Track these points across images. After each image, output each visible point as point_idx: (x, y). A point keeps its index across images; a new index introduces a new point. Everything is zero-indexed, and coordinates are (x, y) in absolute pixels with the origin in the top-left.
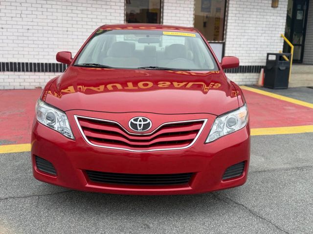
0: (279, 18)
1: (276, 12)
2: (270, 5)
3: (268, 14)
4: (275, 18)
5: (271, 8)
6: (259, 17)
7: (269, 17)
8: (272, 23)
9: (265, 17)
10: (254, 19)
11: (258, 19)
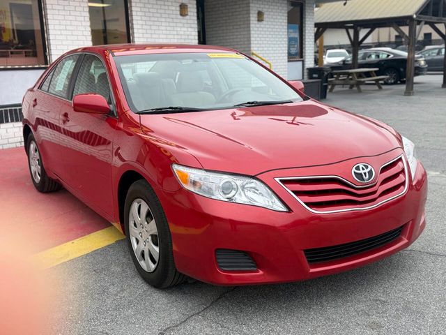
0: (190, 29)
1: (185, 21)
2: (179, 13)
3: (178, 25)
4: (185, 29)
5: (180, 17)
6: (168, 28)
7: (179, 29)
8: (183, 37)
9: (176, 29)
10: (164, 32)
11: (168, 32)
